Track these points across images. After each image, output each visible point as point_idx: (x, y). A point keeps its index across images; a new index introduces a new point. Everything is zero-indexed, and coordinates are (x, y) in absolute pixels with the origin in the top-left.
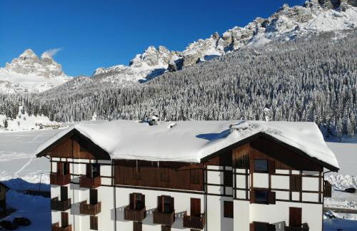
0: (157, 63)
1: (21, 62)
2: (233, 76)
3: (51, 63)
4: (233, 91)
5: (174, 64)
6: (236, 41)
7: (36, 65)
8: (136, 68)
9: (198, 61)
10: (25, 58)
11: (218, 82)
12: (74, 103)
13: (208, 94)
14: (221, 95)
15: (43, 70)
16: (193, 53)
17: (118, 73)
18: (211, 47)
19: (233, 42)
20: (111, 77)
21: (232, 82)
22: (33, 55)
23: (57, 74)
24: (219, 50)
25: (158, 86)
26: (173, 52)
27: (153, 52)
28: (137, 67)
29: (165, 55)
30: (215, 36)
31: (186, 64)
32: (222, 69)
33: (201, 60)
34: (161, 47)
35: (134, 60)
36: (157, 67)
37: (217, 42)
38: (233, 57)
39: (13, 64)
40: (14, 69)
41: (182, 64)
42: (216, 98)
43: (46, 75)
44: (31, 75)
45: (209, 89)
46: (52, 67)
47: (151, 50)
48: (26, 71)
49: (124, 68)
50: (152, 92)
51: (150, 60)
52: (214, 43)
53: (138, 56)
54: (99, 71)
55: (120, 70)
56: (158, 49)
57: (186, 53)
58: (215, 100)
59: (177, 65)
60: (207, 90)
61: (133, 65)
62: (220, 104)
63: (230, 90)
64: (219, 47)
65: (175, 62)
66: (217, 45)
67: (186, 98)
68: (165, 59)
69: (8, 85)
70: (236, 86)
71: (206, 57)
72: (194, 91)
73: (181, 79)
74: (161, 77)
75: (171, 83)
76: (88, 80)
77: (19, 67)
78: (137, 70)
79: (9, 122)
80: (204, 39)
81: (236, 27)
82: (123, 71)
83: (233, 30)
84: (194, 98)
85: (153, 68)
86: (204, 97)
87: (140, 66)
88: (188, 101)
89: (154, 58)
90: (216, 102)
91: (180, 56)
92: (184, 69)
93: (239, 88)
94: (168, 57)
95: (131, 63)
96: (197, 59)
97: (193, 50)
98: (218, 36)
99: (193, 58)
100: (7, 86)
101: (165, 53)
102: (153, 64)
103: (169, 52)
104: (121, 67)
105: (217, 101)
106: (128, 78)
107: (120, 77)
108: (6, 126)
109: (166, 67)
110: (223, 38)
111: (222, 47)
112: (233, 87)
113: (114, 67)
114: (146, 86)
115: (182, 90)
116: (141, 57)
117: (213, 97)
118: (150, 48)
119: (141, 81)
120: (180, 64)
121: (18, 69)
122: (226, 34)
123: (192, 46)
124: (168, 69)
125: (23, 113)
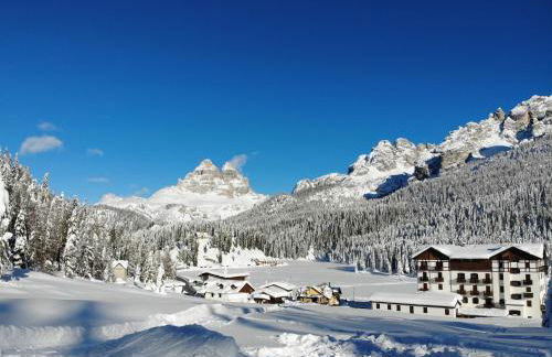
0: (393, 166)
1: (197, 178)
2: (533, 186)
3: (235, 177)
4: (533, 212)
5: (424, 165)
6: (536, 122)
7: (216, 180)
8: (360, 178)
9: (470, 158)
10: (202, 172)
11: (507, 196)
12: (282, 233)
13: (490, 215)
14: (513, 217)
15: (226, 187)
16: (458, 145)
17: (331, 186)
18: (492, 133)
19: (532, 122)
20: (322, 193)
21: (532, 195)
22: (213, 168)
23: (243, 191)
24: (507, 137)
25: (402, 204)
26: (422, 146)
27: (387, 149)
28: (360, 174)
29: (407, 151)
30: (497, 116)
31: (445, 164)
32: (513, 173)
33: (474, 156)
34: (399, 140)
35: (356, 164)
36: (394, 172)
37: (502, 125)
38: (532, 151)
39: (187, 181)
40: (188, 187)
41: (439, 166)
42: (504, 222)
43: (229, 193)
44: (211, 195)
45: (492, 207)
46: (237, 183)
47: (383, 146)
48: (203, 190)
49: (340, 178)
50: (392, 215)
51: (382, 161)
52: (496, 126)
53: (362, 157)
54: (302, 184)
55: (333, 182)
56: (395, 144)
57: (446, 146)
58: (504, 226)
59: (430, 167)
60: (489, 211)
61: (354, 173)
62: (512, 233)
63: (529, 208)
64: (506, 132)
65: (427, 162)
66: (502, 129)
67: (452, 223)
68: (407, 158)
69: (183, 210)
70: (539, 203)
71: (483, 151)
72: (467, 212)
73: (440, 192)
74: (405, 189)
75: (424, 199)
76: (290, 199)
77: (195, 184)
78: (362, 179)
79: (223, 256)
80: (478, 122)
81: (535, 97)
82: (338, 183)
83: (530, 102)
84: (468, 223)
85: (387, 174)
86: (485, 221)
87: (366, 173)
88: (457, 227)
89: (389, 159)
90: (504, 229)
91: (435, 152)
92: (443, 173)
93: (544, 205)
94: (413, 155)
95: (351, 170)
96: (466, 155)
97: (457, 141)
98: (502, 114)
99: (458, 154)
100: (180, 210)
101: (406, 148)
102: (387, 168)
103: (414, 146)
104: (334, 176)
105: (507, 227)
106: (348, 193)
107: (336, 192)
108: (220, 261)
109: (411, 170)
110: (512, 117)
111: (511, 133)
112: (532, 204)
113: (324, 178)
114: (381, 205)
115: (445, 211)
116: (366, 159)
117: (501, 221)
118: (381, 144)
119: (368, 197)
120: (435, 165)
121: (194, 188)
122: (517, 110)
123: (455, 134)
124: (414, 174)
125: (236, 246)
